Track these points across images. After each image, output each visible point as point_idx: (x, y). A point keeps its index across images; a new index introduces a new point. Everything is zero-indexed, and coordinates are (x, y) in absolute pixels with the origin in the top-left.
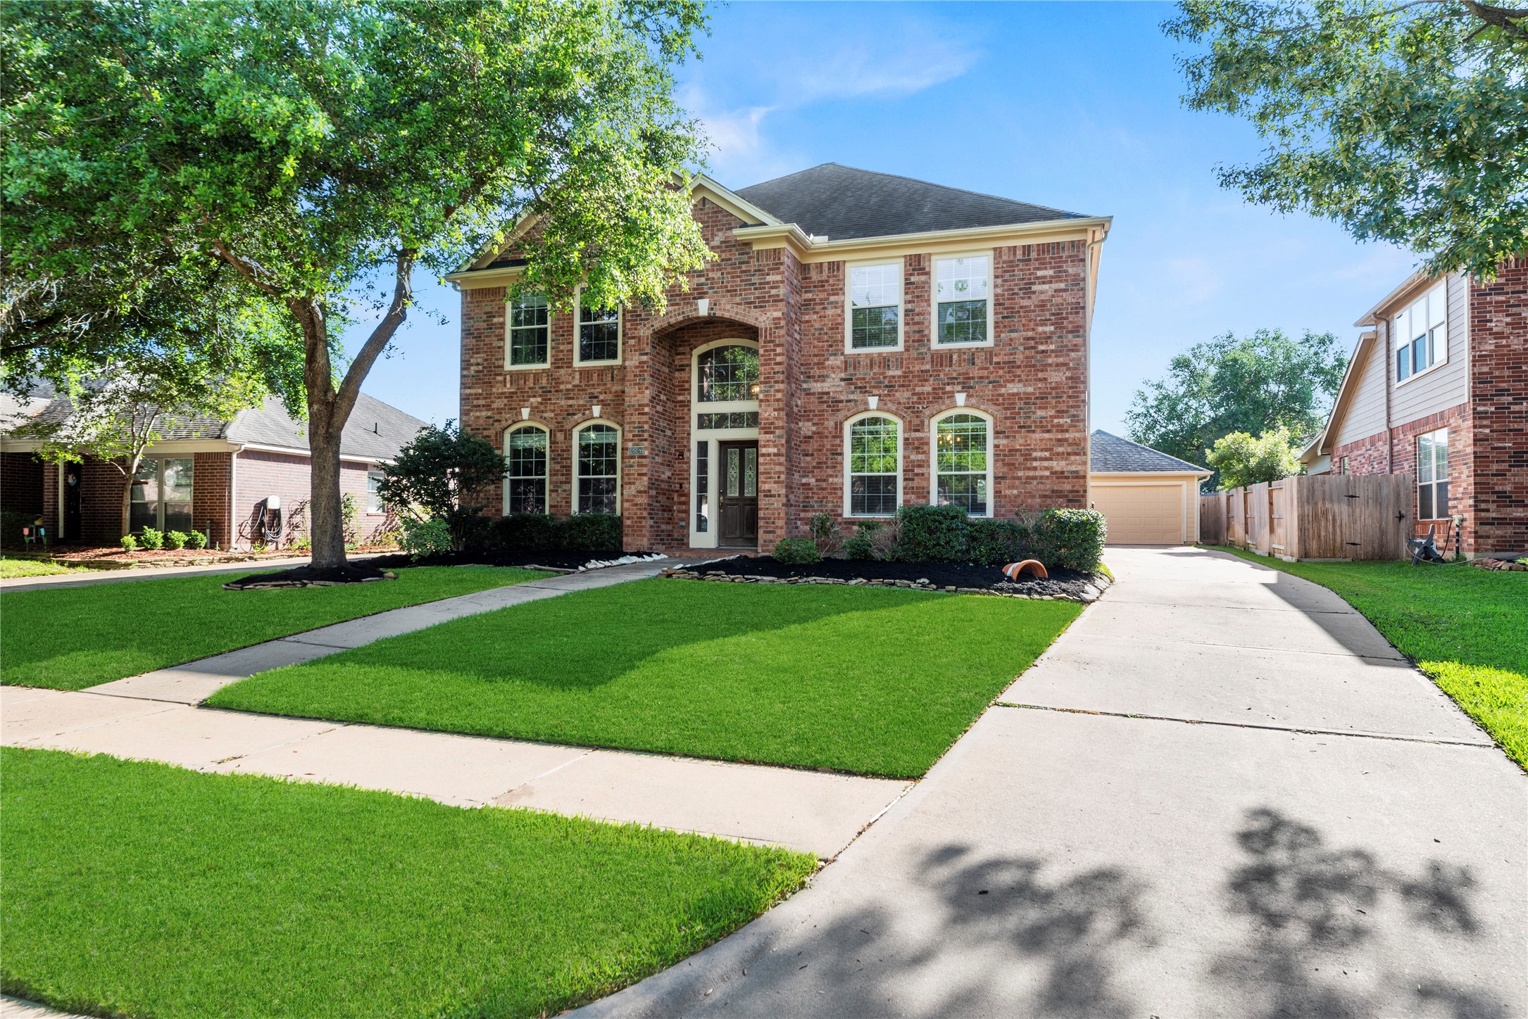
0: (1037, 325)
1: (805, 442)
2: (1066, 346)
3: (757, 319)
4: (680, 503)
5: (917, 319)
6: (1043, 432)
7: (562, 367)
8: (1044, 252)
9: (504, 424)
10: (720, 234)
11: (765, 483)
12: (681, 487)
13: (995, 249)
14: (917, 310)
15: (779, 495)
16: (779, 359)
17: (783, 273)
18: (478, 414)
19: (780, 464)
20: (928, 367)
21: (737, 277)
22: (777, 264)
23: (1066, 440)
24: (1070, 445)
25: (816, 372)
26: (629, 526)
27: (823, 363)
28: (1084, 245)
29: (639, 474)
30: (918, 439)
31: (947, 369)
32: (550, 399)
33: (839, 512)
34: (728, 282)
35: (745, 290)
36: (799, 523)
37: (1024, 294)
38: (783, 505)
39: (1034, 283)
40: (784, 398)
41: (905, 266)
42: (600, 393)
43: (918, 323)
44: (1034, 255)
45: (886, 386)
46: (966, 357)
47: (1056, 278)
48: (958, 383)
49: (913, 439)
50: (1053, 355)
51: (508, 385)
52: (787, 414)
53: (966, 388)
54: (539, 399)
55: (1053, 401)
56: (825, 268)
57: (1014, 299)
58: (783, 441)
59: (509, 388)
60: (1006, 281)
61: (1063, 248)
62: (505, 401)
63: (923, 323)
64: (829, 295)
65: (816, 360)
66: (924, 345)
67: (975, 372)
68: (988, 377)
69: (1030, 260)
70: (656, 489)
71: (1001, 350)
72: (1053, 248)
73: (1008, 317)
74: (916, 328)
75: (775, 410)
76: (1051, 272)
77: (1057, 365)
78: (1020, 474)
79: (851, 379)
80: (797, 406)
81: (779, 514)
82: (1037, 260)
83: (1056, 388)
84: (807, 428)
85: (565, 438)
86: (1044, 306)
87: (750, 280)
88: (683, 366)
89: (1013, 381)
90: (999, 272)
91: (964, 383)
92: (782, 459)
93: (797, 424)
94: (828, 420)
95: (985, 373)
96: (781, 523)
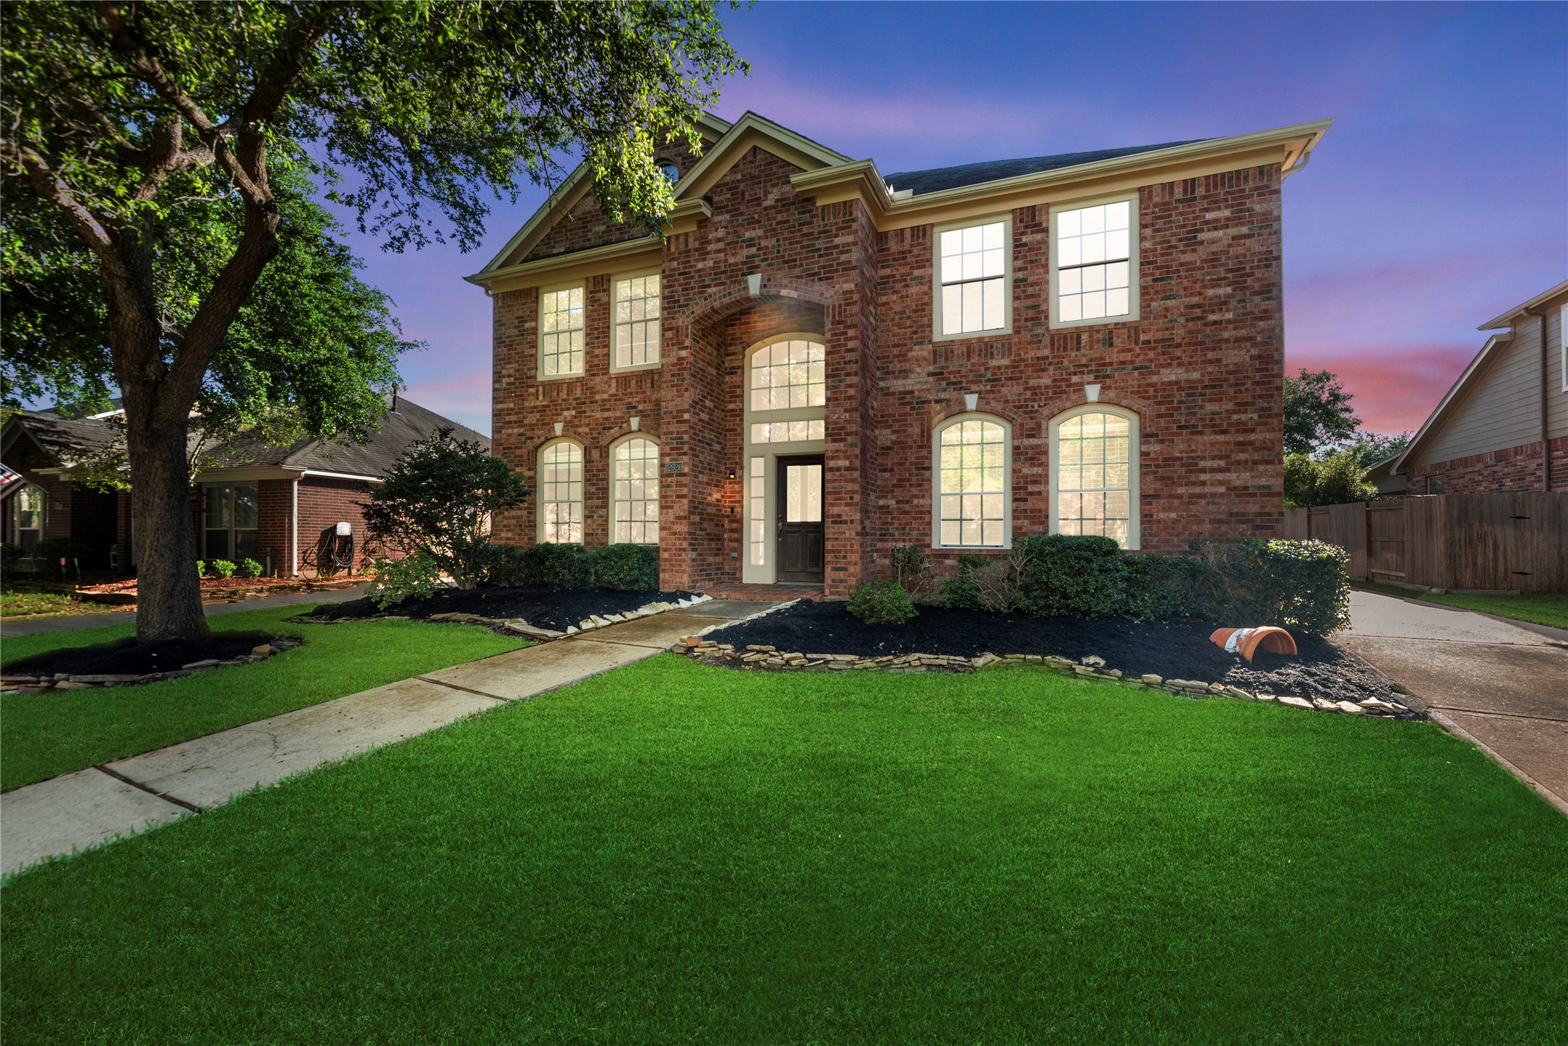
0: (1205, 287)
1: (883, 454)
2: (1252, 313)
3: (822, 294)
4: (732, 531)
5: (1030, 290)
6: (1216, 433)
7: (597, 375)
8: (1215, 186)
9: (537, 441)
10: (775, 190)
11: (833, 505)
12: (732, 512)
13: (1141, 190)
14: (1031, 279)
15: (852, 522)
16: (851, 344)
17: (856, 232)
18: (510, 431)
19: (853, 481)
20: (1046, 352)
21: (797, 242)
22: (847, 221)
23: (1251, 443)
24: (1257, 450)
25: (897, 366)
26: (666, 560)
27: (905, 355)
28: (1278, 170)
29: (678, 496)
30: (1033, 447)
31: (1073, 354)
32: (585, 412)
33: (927, 541)
34: (785, 250)
35: (807, 258)
36: (875, 555)
37: (1186, 245)
38: (857, 534)
39: (1201, 230)
40: (858, 395)
41: (1014, 223)
42: (639, 402)
43: (1032, 296)
44: (1200, 191)
45: (989, 380)
46: (1100, 336)
47: (1236, 220)
48: (1089, 372)
49: (1026, 447)
50: (1231, 326)
51: (541, 398)
52: (862, 417)
53: (1100, 377)
54: (573, 412)
55: (1232, 391)
56: (908, 234)
57: (1171, 254)
58: (857, 451)
59: (541, 401)
60: (1158, 230)
61: (1246, 178)
62: (538, 415)
63: (1039, 296)
64: (912, 268)
65: (896, 351)
66: (1040, 325)
67: (1113, 356)
68: (1132, 362)
69: (1195, 199)
70: (700, 514)
71: (1152, 324)
72: (1230, 179)
73: (1161, 279)
74: (1029, 302)
75: (846, 411)
76: (1227, 213)
77: (1237, 340)
78: (1180, 491)
79: (942, 373)
80: (873, 408)
81: (852, 545)
82: (1204, 197)
83: (1236, 372)
84: (885, 436)
85: (601, 456)
86: (1216, 260)
87: (814, 245)
88: (734, 368)
89: (1170, 365)
90: (1149, 219)
91: (1097, 371)
92: (856, 474)
93: (873, 431)
94: (911, 426)
95: (1129, 356)
96: (854, 557)
